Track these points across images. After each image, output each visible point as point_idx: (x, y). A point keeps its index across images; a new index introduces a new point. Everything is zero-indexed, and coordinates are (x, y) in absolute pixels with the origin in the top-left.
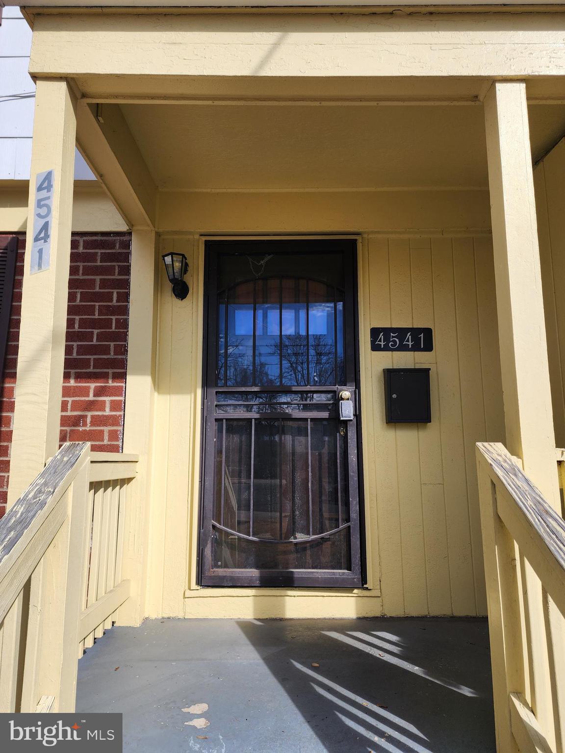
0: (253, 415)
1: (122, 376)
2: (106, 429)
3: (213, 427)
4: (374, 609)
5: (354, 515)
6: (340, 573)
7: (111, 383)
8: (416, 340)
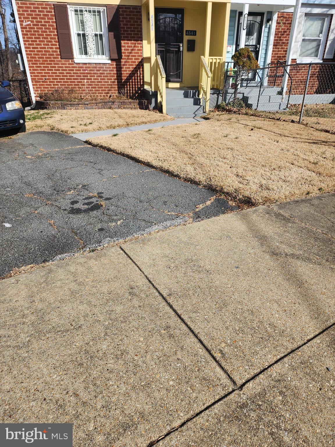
0: (164, 49)
1: (142, 40)
2: (140, 52)
3: (157, 51)
4: (183, 85)
5: (181, 69)
6: (178, 79)
7: (140, 42)
8: (193, 33)
